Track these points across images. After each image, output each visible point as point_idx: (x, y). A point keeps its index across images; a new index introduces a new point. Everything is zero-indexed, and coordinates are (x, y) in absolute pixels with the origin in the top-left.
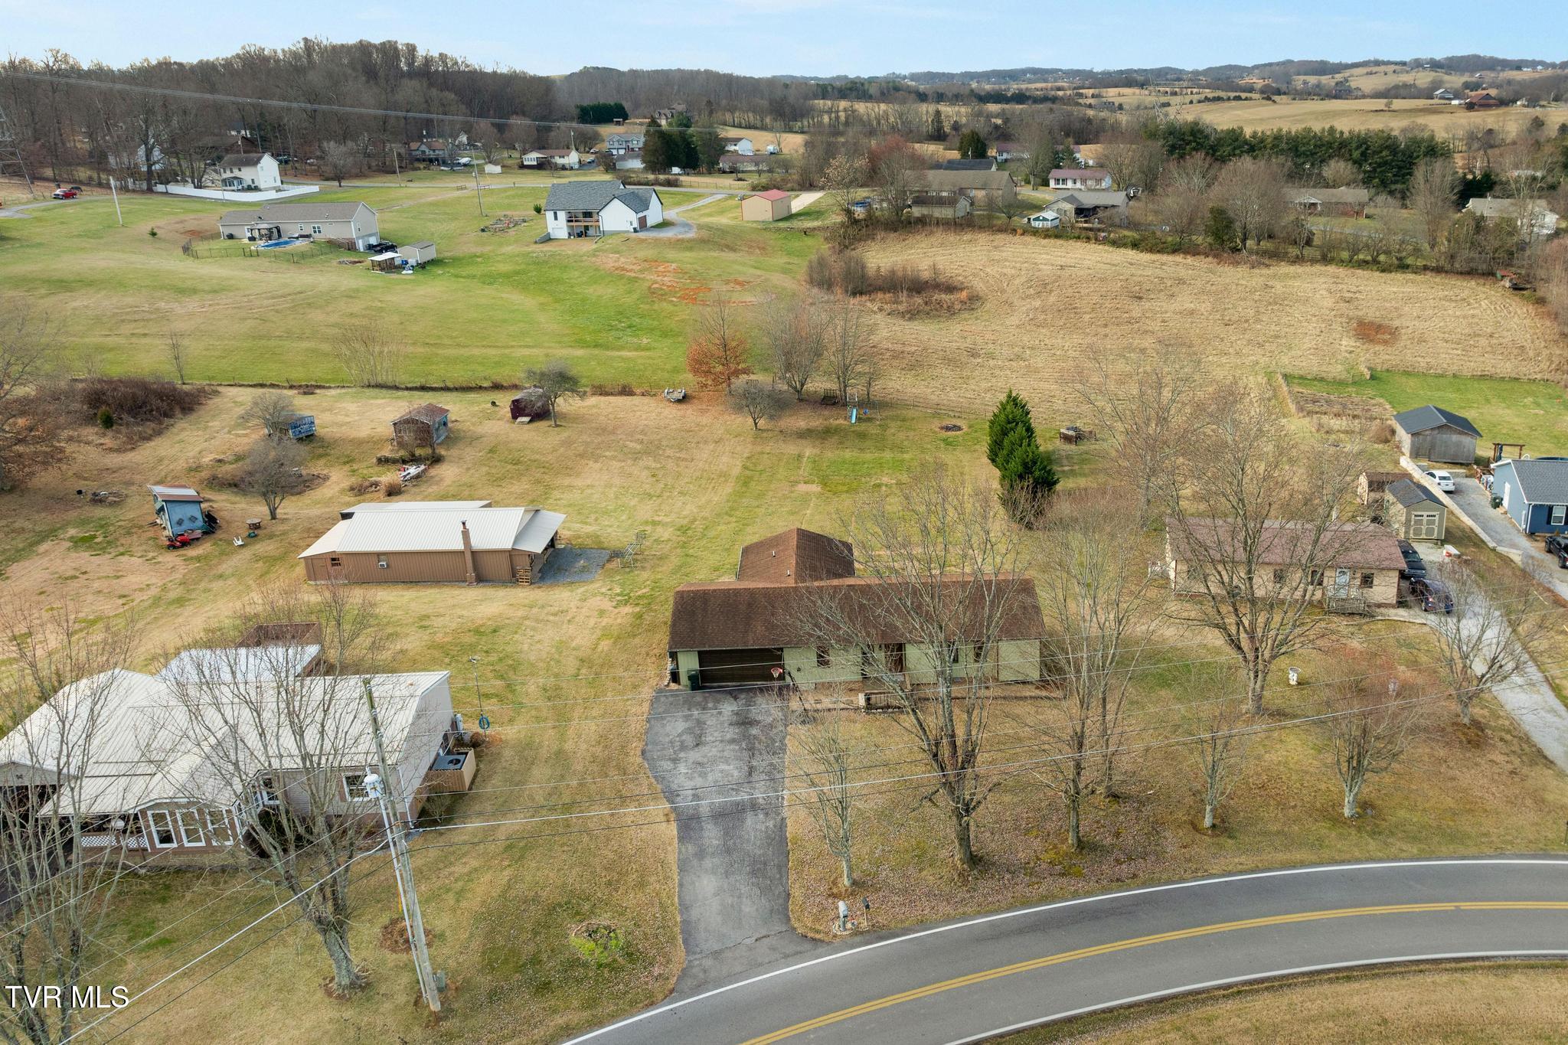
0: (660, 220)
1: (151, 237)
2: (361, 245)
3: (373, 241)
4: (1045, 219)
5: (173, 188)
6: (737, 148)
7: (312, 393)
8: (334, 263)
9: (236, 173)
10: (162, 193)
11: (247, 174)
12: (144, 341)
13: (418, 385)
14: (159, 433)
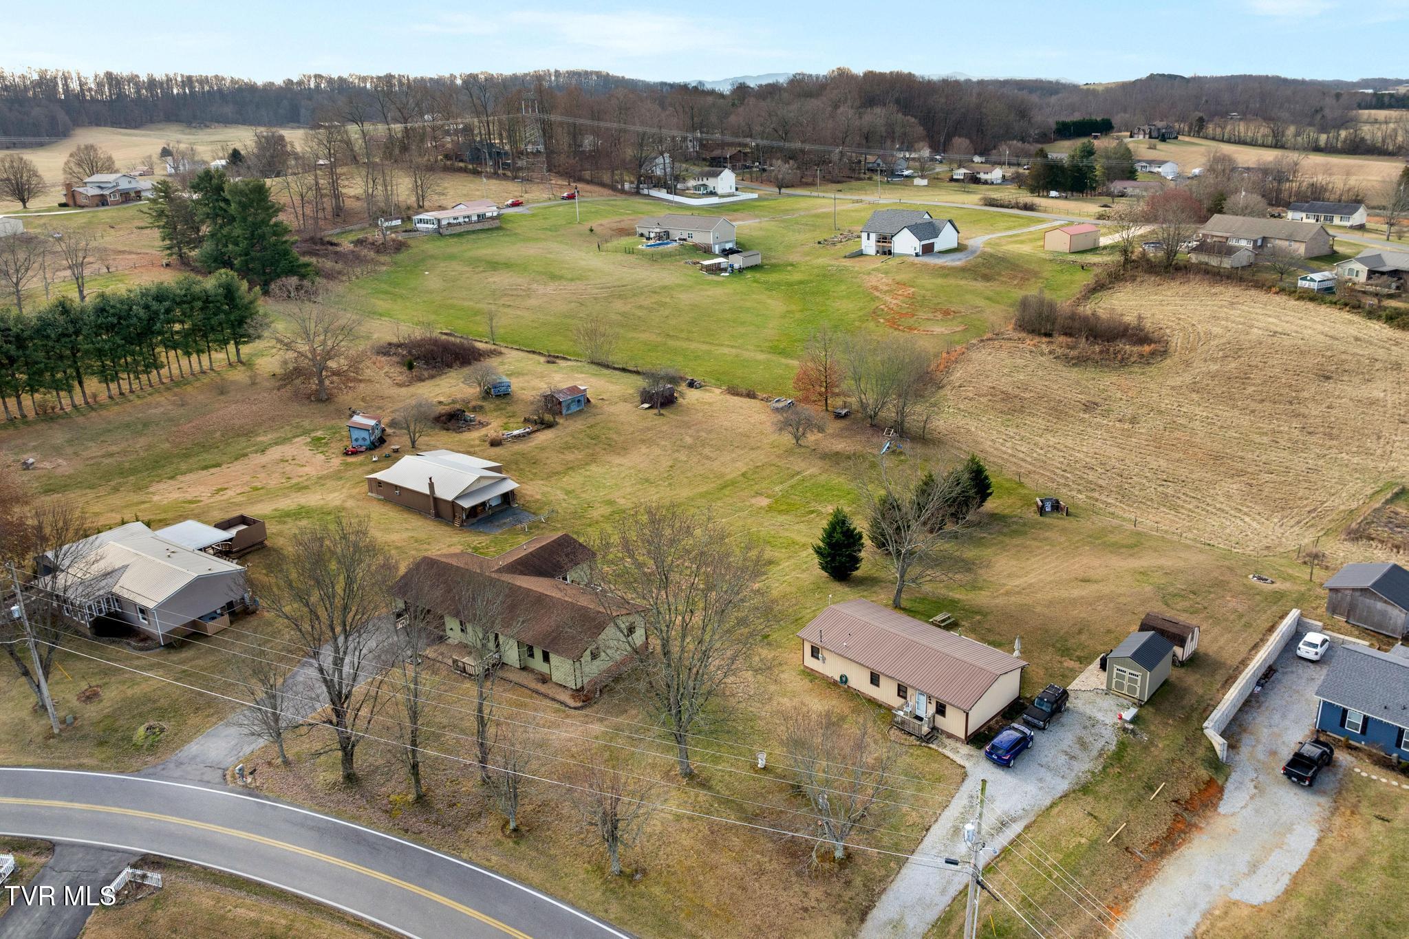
0: (955, 245)
1: (589, 232)
2: (717, 249)
3: (728, 246)
4: (1312, 280)
5: (654, 193)
6: (1160, 170)
7: (554, 363)
8: (682, 263)
9: (705, 182)
10: (645, 195)
11: (711, 183)
12: (506, 310)
13: (621, 366)
14: (432, 377)
